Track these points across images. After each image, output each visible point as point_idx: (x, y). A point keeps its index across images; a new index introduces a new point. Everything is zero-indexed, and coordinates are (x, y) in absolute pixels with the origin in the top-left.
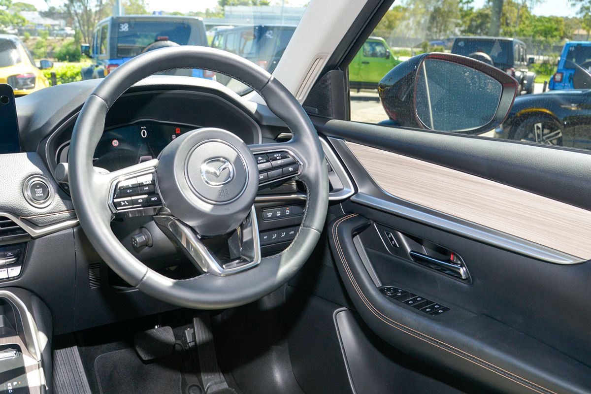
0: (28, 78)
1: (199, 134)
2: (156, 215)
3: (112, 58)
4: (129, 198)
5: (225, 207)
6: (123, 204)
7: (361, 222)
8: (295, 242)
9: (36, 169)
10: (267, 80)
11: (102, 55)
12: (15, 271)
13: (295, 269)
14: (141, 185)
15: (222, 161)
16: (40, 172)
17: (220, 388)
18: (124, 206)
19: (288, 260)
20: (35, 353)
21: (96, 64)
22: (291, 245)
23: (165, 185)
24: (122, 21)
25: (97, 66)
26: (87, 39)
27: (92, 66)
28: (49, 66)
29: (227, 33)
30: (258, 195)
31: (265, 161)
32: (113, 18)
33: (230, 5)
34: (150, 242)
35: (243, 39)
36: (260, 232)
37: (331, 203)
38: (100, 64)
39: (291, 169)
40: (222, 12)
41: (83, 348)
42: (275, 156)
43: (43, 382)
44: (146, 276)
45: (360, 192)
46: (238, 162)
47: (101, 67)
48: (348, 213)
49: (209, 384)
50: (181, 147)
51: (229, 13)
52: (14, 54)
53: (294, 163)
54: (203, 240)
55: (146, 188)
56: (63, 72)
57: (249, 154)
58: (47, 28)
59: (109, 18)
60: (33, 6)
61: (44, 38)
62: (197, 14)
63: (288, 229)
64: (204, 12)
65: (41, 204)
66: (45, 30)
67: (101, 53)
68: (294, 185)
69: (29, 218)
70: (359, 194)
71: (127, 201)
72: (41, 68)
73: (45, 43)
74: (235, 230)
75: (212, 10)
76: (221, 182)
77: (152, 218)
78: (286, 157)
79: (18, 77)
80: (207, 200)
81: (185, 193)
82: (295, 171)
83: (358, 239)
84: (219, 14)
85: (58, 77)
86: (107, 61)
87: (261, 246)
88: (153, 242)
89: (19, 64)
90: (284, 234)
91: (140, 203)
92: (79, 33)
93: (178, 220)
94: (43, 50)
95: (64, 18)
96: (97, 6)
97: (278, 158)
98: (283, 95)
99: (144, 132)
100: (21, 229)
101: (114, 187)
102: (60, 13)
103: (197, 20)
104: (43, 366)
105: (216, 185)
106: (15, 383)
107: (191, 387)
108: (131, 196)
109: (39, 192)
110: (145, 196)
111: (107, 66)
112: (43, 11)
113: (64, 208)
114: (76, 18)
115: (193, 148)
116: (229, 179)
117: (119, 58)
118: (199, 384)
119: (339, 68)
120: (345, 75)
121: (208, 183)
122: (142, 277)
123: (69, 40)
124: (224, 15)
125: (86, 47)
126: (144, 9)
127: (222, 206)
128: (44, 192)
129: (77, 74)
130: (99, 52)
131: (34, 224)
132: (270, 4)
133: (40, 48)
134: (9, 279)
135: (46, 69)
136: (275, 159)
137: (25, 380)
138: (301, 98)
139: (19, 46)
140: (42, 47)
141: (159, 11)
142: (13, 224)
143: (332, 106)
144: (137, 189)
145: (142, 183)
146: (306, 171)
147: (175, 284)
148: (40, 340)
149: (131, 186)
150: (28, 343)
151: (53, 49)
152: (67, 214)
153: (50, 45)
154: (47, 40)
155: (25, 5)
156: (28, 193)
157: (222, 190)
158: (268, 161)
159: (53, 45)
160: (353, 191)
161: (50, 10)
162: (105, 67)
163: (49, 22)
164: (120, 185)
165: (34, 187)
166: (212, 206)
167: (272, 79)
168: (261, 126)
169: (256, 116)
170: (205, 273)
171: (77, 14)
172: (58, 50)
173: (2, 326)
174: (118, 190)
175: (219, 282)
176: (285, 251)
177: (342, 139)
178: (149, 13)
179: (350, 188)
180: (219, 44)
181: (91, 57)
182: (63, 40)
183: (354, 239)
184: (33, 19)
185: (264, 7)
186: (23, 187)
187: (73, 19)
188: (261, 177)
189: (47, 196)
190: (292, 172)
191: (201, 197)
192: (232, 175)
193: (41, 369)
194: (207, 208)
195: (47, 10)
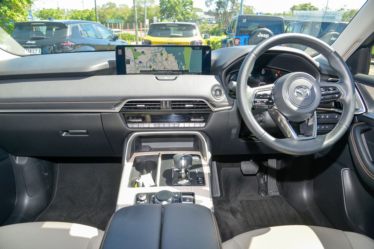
0: (199, 43)
1: (295, 74)
2: (270, 109)
3: (237, 35)
4: (261, 100)
5: (303, 109)
6: (258, 102)
7: (367, 127)
8: (334, 131)
9: (218, 83)
10: (331, 52)
11: (232, 34)
12: (203, 125)
13: (332, 143)
14: (266, 95)
15: (304, 88)
16: (219, 84)
17: (276, 194)
18: (258, 103)
19: (329, 138)
20: (207, 160)
21: (228, 38)
22: (332, 132)
23: (277, 96)
24: (244, 17)
25: (229, 39)
26: (224, 25)
27: (227, 38)
28: (208, 38)
29: (295, 25)
30: (319, 107)
31: (324, 90)
32: (239, 16)
33: (296, 10)
34: (263, 121)
35: (302, 28)
36: (318, 124)
37: (355, 115)
38: (231, 38)
39: (337, 96)
40: (292, 14)
41: (218, 163)
42: (330, 88)
43: (210, 172)
44: (264, 134)
45: (369, 112)
46: (312, 89)
47: (231, 39)
48: (359, 121)
49: (270, 191)
50: (287, 80)
51: (296, 14)
52: (194, 32)
53: (339, 93)
54: (290, 123)
55: (268, 96)
56: (213, 40)
57: (318, 86)
58: (207, 20)
59: (237, 16)
60: (202, 9)
61: (205, 24)
62: (279, 14)
63: (325, 125)
64: (282, 13)
65: (218, 98)
66: (206, 21)
67: (232, 32)
68: (333, 104)
69: (213, 103)
70: (368, 113)
71: (260, 101)
72: (204, 38)
73: (206, 27)
74: (305, 121)
75: (287, 13)
76: (303, 97)
77: (267, 110)
78: (335, 90)
79: (195, 42)
80: (295, 105)
81: (287, 101)
82: (338, 97)
83: (363, 135)
84: (290, 15)
85: (210, 42)
86: (234, 36)
87: (317, 131)
88: (265, 120)
89: (196, 36)
90: (323, 127)
91: (265, 103)
92: (221, 22)
93: (280, 112)
94: (204, 30)
95: (215, 15)
96: (230, 10)
97: (331, 90)
98: (338, 59)
99: (263, 71)
100: (209, 107)
101: (255, 94)
102: (213, 13)
103: (281, 18)
104: (209, 166)
105: (301, 99)
106: (199, 170)
107: (262, 191)
108: (261, 99)
109: (218, 93)
110: (267, 100)
111: (234, 39)
112: (206, 12)
113: (227, 101)
114: (220, 16)
115: (292, 81)
116: (307, 97)
117: (240, 35)
118: (265, 190)
119: (367, 47)
120: (370, 51)
121: (297, 97)
122: (262, 134)
123: (216, 25)
124: (292, 15)
125: (225, 29)
126: (252, 12)
127: (302, 109)
128: (220, 93)
129: (219, 42)
130: (231, 32)
131: (214, 106)
132: (319, 10)
133: (203, 29)
134: (200, 127)
135: (206, 39)
136: (329, 90)
137: (202, 169)
138: (345, 59)
139: (197, 28)
140: (204, 28)
141: (260, 12)
142: (206, 105)
143: (360, 66)
144: (264, 96)
145: (267, 94)
146: (344, 98)
147: (276, 140)
148: (209, 155)
149: (262, 94)
150: (204, 155)
151: (209, 29)
152: (227, 103)
153: (207, 28)
154: (206, 25)
155: (198, 9)
156: (214, 93)
157: (303, 101)
158: (326, 91)
159: (209, 28)
160: (365, 111)
161: (209, 11)
162: (233, 39)
163: (208, 17)
164: (257, 94)
165: (216, 90)
166: (297, 108)
167: (334, 51)
168: (321, 74)
169: (319, 69)
170: (289, 138)
171: (221, 14)
172: (210, 30)
173: (193, 147)
174: (256, 96)
175: (295, 142)
176: (328, 134)
177: (363, 84)
178: (255, 14)
179: (363, 109)
180: (289, 30)
181: (226, 34)
182: (213, 26)
183: (362, 135)
184: (201, 15)
185: (315, 11)
186: (212, 90)
187: (219, 16)
188: (322, 98)
189: (221, 94)
190: (337, 97)
191: (293, 103)
192: (308, 95)
193: (209, 167)
194: (295, 108)
195: (208, 11)
